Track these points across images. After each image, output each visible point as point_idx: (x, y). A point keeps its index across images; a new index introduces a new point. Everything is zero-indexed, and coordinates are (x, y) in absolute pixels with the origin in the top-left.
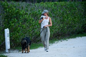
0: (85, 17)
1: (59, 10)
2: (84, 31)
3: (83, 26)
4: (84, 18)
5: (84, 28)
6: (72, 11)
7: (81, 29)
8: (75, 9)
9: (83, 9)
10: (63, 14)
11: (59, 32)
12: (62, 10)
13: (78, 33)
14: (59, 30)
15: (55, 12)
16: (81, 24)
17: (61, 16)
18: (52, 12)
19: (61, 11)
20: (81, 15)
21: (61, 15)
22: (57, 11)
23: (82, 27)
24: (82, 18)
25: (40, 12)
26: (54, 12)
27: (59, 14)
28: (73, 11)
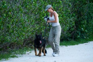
0: (73, 15)
1: (34, 2)
2: (71, 38)
3: (70, 29)
4: (72, 17)
5: (72, 32)
6: (54, 5)
7: (67, 33)
8: (59, 3)
9: (70, 4)
10: (40, 10)
12: (39, 3)
14: (33, 34)
15: (28, 6)
16: (67, 27)
17: (37, 13)
18: (22, 6)
19: (37, 5)
20: (67, 12)
21: (36, 11)
22: (31, 4)
23: (68, 31)
24: (69, 17)
25: (5, 5)
26: (27, 6)
27: (33, 9)
28: (56, 5)
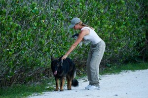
0: (143, 23)
1: (80, 4)
2: (141, 58)
3: (138, 45)
4: (141, 25)
6: (112, 7)
7: (134, 51)
8: (120, 3)
9: (138, 4)
10: (91, 15)
11: (79, 59)
12: (88, 5)
13: (126, 62)
14: (81, 53)
15: (71, 10)
16: (134, 40)
17: (85, 20)
18: (63, 10)
19: (86, 8)
20: (134, 17)
21: (85, 17)
22: (76, 6)
23: (135, 47)
24: (136, 25)
25: (35, 8)
26: (69, 9)
27: (80, 13)
28: (116, 7)
